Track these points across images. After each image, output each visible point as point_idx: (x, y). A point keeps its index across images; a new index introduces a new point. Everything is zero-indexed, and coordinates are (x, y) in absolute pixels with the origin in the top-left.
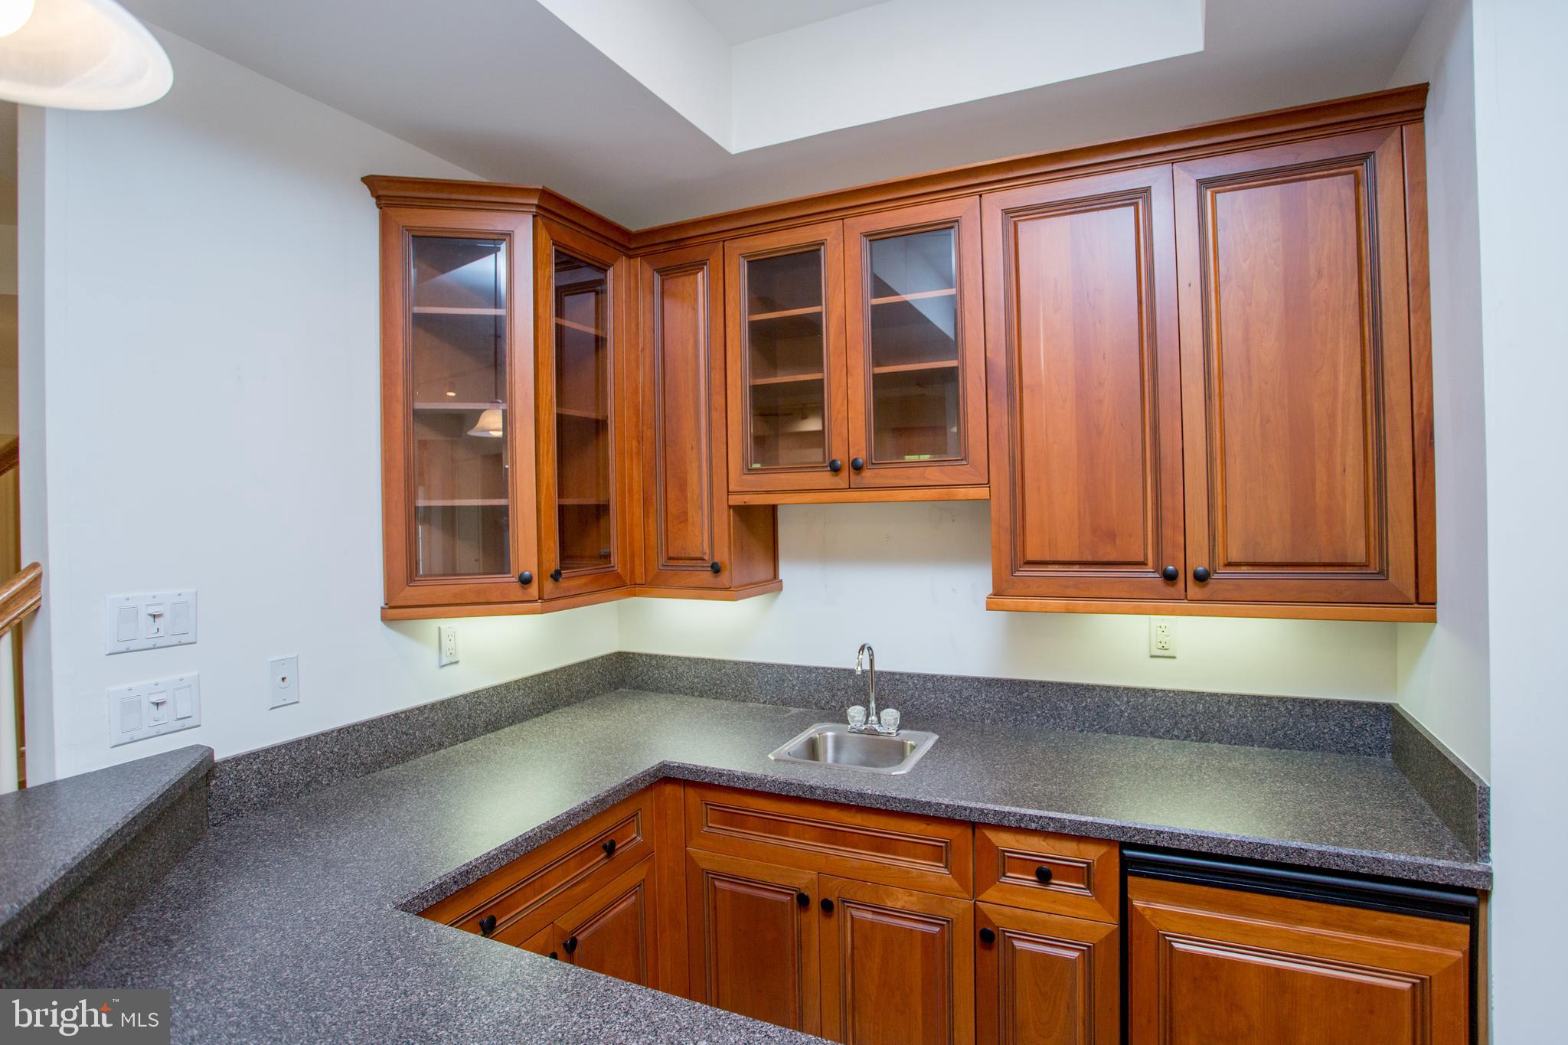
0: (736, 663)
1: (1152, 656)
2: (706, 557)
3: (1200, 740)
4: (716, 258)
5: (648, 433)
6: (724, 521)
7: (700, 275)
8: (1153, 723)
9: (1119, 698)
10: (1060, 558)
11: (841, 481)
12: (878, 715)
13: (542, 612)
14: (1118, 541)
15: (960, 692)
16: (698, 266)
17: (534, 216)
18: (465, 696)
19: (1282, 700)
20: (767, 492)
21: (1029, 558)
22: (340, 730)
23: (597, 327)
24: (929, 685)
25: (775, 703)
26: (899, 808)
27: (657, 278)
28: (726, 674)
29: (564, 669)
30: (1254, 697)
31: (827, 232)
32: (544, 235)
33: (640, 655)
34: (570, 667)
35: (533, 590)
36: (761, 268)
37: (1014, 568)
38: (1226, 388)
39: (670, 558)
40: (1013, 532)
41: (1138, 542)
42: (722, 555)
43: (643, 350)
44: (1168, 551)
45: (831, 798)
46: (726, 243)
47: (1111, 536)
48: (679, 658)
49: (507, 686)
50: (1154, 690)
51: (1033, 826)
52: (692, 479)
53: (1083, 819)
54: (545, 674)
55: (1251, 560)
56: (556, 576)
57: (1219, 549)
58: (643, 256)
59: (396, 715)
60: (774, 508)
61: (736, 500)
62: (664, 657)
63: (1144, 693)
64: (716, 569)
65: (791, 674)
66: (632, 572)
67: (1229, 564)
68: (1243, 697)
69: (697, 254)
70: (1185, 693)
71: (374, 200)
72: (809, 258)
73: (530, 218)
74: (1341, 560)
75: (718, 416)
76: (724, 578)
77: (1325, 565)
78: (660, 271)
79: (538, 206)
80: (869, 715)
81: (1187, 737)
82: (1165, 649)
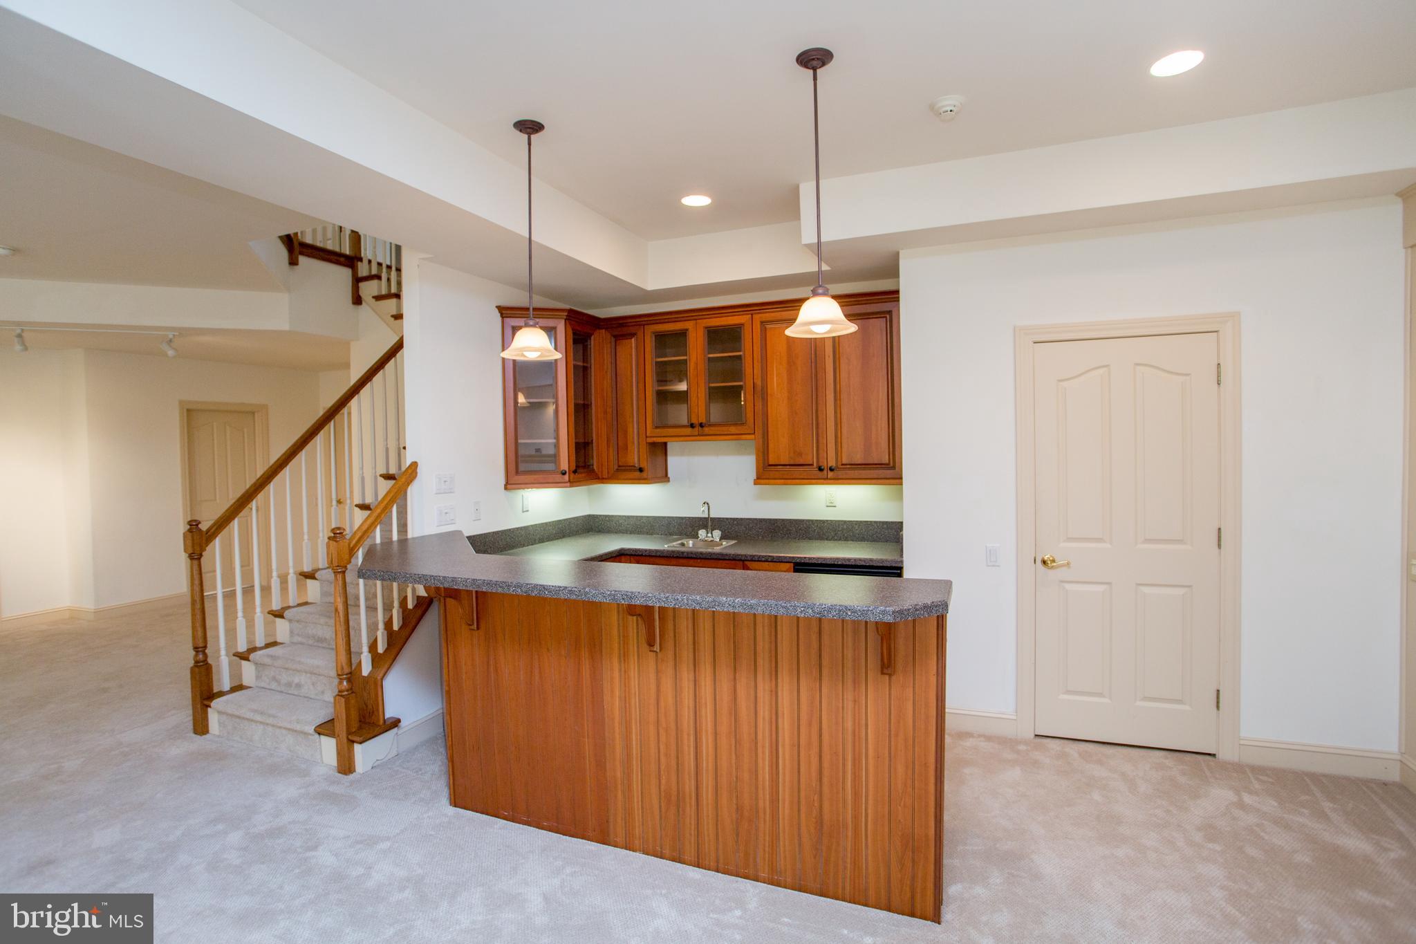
0: (648, 517)
1: (827, 506)
2: (636, 465)
3: (845, 540)
4: (640, 334)
5: (609, 410)
6: (644, 449)
7: (633, 339)
8: (827, 534)
9: (813, 524)
10: (782, 463)
11: (696, 431)
12: (712, 534)
13: (570, 487)
14: (804, 456)
15: (748, 525)
16: (633, 335)
17: (565, 320)
18: (532, 526)
19: (875, 522)
20: (664, 437)
21: (770, 463)
22: (493, 532)
23: (584, 362)
24: (735, 522)
25: (666, 535)
26: (716, 557)
27: (613, 339)
28: (643, 522)
29: (567, 519)
30: (865, 521)
31: (689, 325)
32: (568, 325)
33: (600, 516)
34: (569, 519)
35: (566, 477)
36: (661, 338)
37: (764, 468)
38: (842, 398)
39: (619, 466)
40: (764, 453)
41: (810, 457)
42: (643, 465)
43: (606, 372)
44: (820, 460)
45: (690, 556)
46: (645, 326)
47: (800, 454)
48: (620, 516)
49: (546, 524)
50: (827, 521)
51: (763, 559)
52: (630, 430)
53: (780, 555)
54: (560, 521)
55: (851, 463)
56: (575, 472)
57: (839, 459)
58: (606, 329)
59: (510, 530)
60: (665, 444)
61: (650, 440)
62: (613, 516)
63: (824, 522)
64: (641, 470)
65: (674, 520)
66: (602, 472)
67: (843, 465)
68: (861, 522)
69: (632, 330)
70: (839, 521)
71: (499, 314)
72: (683, 334)
73: (563, 321)
74: (880, 462)
75: (642, 403)
76: (644, 475)
77: (876, 464)
78: (615, 336)
79: (567, 316)
80: (707, 533)
81: (840, 540)
82: (832, 503)
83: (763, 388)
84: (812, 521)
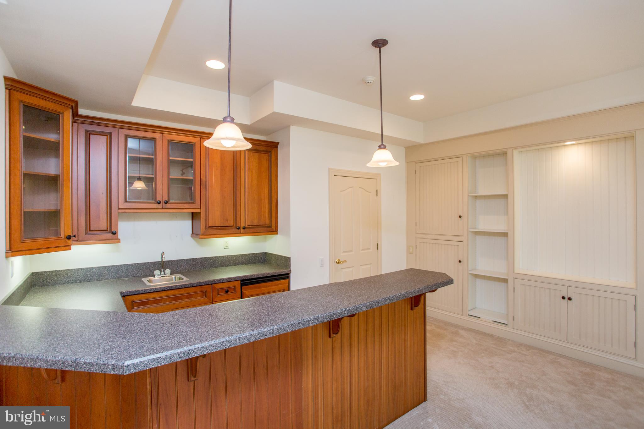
1: (225, 248)
2: (108, 230)
3: (235, 265)
4: (115, 133)
6: (116, 217)
8: (225, 263)
9: (218, 259)
10: (216, 226)
11: (160, 206)
12: (164, 272)
14: (228, 221)
16: (106, 133)
20: (133, 209)
21: (210, 226)
30: (244, 254)
31: (157, 136)
35: (70, 242)
37: (206, 229)
40: (206, 220)
41: (232, 221)
42: (115, 229)
43: (78, 157)
44: (237, 223)
46: (119, 129)
50: (225, 256)
51: (226, 281)
55: (252, 225)
57: (246, 222)
61: (121, 211)
64: (114, 233)
67: (248, 226)
70: (231, 256)
74: (265, 224)
76: (116, 236)
80: (161, 272)
81: (232, 265)
82: (227, 246)
83: (206, 182)
84: (217, 257)
